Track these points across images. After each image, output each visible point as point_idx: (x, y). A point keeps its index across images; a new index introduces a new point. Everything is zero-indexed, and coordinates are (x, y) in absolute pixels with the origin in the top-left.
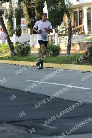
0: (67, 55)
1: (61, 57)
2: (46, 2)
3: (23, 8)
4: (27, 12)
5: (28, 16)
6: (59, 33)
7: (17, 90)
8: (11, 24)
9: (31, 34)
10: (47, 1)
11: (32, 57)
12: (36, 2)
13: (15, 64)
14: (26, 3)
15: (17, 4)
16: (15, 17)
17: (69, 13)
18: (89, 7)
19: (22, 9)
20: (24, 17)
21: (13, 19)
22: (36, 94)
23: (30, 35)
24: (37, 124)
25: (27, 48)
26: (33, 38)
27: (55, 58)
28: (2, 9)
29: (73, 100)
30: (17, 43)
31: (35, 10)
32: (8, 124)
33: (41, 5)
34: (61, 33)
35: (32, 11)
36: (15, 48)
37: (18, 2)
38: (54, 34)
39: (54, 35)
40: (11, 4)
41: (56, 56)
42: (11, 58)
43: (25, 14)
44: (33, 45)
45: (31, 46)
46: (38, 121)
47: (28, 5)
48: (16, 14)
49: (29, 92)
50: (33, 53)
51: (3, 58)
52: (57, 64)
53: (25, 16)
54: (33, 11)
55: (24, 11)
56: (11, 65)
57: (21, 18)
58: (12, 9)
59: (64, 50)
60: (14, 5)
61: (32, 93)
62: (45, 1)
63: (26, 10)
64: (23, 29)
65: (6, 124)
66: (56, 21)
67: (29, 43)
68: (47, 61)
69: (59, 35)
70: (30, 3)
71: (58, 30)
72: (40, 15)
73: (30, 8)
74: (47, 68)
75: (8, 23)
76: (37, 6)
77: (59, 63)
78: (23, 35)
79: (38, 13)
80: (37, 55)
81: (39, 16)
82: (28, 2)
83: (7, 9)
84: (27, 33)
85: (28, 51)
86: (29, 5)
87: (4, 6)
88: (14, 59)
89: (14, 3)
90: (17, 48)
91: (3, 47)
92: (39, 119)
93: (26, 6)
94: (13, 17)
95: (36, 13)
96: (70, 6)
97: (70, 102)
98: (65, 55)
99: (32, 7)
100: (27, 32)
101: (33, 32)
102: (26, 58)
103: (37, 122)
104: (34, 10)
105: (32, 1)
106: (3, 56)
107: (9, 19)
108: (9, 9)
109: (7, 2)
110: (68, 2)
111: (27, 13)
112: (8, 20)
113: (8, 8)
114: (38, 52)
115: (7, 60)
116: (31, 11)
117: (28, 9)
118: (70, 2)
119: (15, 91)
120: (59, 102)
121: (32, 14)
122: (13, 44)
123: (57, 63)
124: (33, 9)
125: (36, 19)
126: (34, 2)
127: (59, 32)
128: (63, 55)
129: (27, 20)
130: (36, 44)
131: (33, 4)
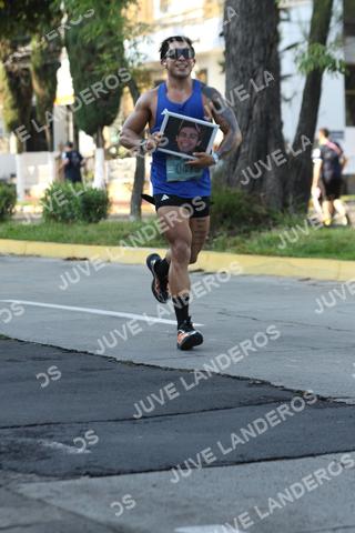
0: (132, 219)
1: (113, 224)
2: (68, 51)
4: (6, 82)
5: (10, 97)
6: (108, 150)
9: (20, 151)
10: (71, 47)
12: (33, 53)
14: (3, 55)
17: (138, 85)
18: (204, 66)
22: (28, 343)
23: (18, 157)
24: (29, 440)
25: (5, 199)
26: (27, 164)
27: (92, 229)
29: (146, 363)
31: (33, 75)
33: (49, 61)
34: (113, 151)
35: (23, 81)
38: (91, 154)
39: (94, 157)
41: (96, 222)
44: (27, 187)
45: (20, 190)
46: (30, 429)
47: (9, 62)
49: (7, 338)
52: (99, 247)
54: (26, 81)
59: (122, 204)
62: (64, 49)
63: (4, 76)
66: (98, 110)
67: (15, 181)
68: (69, 238)
69: (109, 156)
70: (17, 55)
71: (104, 142)
72: (46, 92)
73: (17, 72)
74: (69, 259)
76: (38, 64)
77: (107, 244)
79: (41, 86)
81: (44, 97)
84: (5, 151)
85: (7, 206)
86: (14, 60)
92: (35, 425)
93: (4, 63)
95: (36, 85)
96: (140, 64)
97: (137, 368)
98: (126, 220)
99: (23, 66)
100: (6, 145)
101: (25, 147)
103: (28, 435)
104: (28, 78)
110: (133, 49)
111: (7, 88)
114: (40, 209)
116: (18, 79)
117: (9, 74)
118: (140, 51)
120: (101, 369)
121: (23, 90)
123: (99, 244)
124: (24, 73)
125: (34, 108)
126: (30, 53)
127: (107, 146)
128: (118, 220)
129: (5, 108)
130: (37, 183)
131: (26, 58)
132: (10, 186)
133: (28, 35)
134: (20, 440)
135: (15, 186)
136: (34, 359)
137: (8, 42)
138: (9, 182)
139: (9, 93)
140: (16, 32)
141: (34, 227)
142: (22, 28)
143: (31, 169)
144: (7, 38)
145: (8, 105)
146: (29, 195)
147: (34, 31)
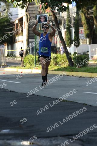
3: (82, 18)
4: (85, 21)
5: (87, 26)
7: (74, 102)
8: (69, 34)
9: (90, 44)
11: (90, 68)
12: (94, 11)
13: (73, 76)
14: (84, 12)
15: (75, 14)
16: (74, 27)
19: (80, 18)
20: (82, 26)
21: (71, 29)
22: (93, 106)
23: (89, 45)
24: (93, 138)
26: (92, 48)
28: (59, 19)
30: (75, 53)
31: (94, 19)
32: (63, 138)
35: (91, 21)
36: (72, 59)
37: (76, 11)
40: (69, 13)
42: (69, 69)
43: (83, 24)
44: (92, 55)
45: (90, 56)
47: (86, 14)
48: (74, 24)
49: (86, 105)
50: (92, 64)
51: (60, 69)
53: (84, 26)
54: (92, 21)
55: (83, 20)
56: (68, 77)
57: (80, 28)
58: (70, 18)
60: (72, 14)
61: (89, 105)
63: (85, 19)
64: (82, 39)
65: (61, 138)
67: (88, 53)
70: (89, 12)
73: (89, 18)
75: (67, 33)
76: (96, 15)
78: (82, 45)
80: (95, 66)
82: (86, 11)
83: (65, 19)
86: (88, 14)
87: (62, 16)
88: (72, 70)
89: (72, 12)
90: (75, 59)
91: (61, 58)
92: (95, 133)
93: (85, 15)
94: (71, 27)
95: (95, 22)
99: (91, 16)
100: (85, 42)
101: (91, 42)
102: (84, 69)
103: (93, 136)
104: (92, 19)
105: (91, 10)
106: (61, 67)
107: (67, 28)
108: (67, 19)
109: (64, 12)
111: (86, 23)
112: (66, 30)
113: (66, 17)
114: (96, 62)
115: (65, 71)
117: (86, 18)
119: (71, 103)
121: (91, 24)
122: (71, 54)
124: (91, 18)
125: (95, 29)
126: (93, 11)
129: (85, 30)
130: (95, 54)
131: (92, 13)
132: (86, 55)
133: (92, 6)
134: (90, 138)
135: (88, 55)
136: (95, 111)
137: (86, 8)
138: (86, 54)
139: (86, 24)
140: (88, 5)
141: (95, 68)
142: (90, 3)
143: (94, 49)
144: (85, 7)
145: (86, 29)
146: (93, 58)
147: (94, 4)
